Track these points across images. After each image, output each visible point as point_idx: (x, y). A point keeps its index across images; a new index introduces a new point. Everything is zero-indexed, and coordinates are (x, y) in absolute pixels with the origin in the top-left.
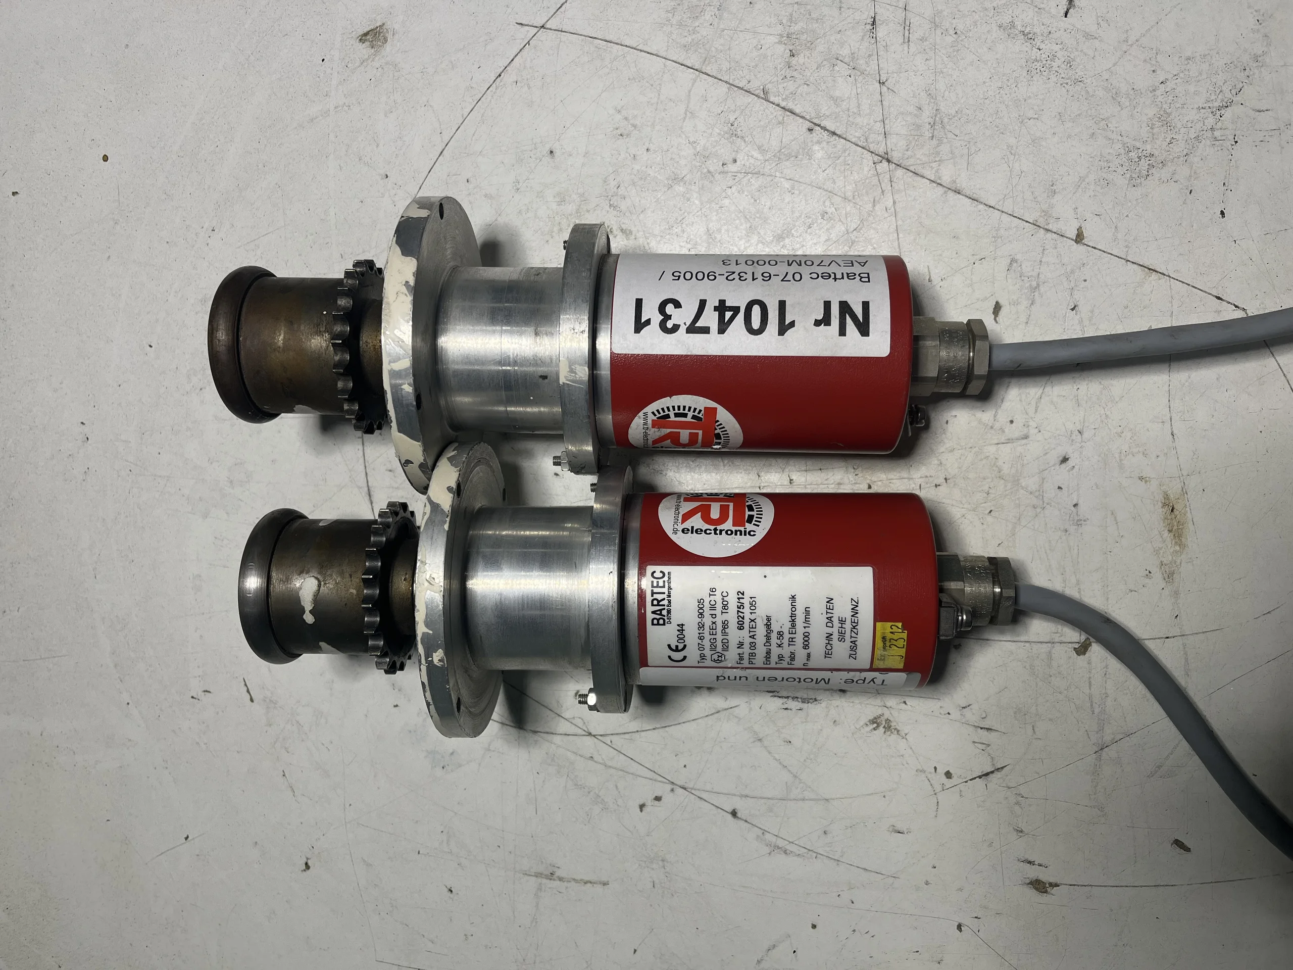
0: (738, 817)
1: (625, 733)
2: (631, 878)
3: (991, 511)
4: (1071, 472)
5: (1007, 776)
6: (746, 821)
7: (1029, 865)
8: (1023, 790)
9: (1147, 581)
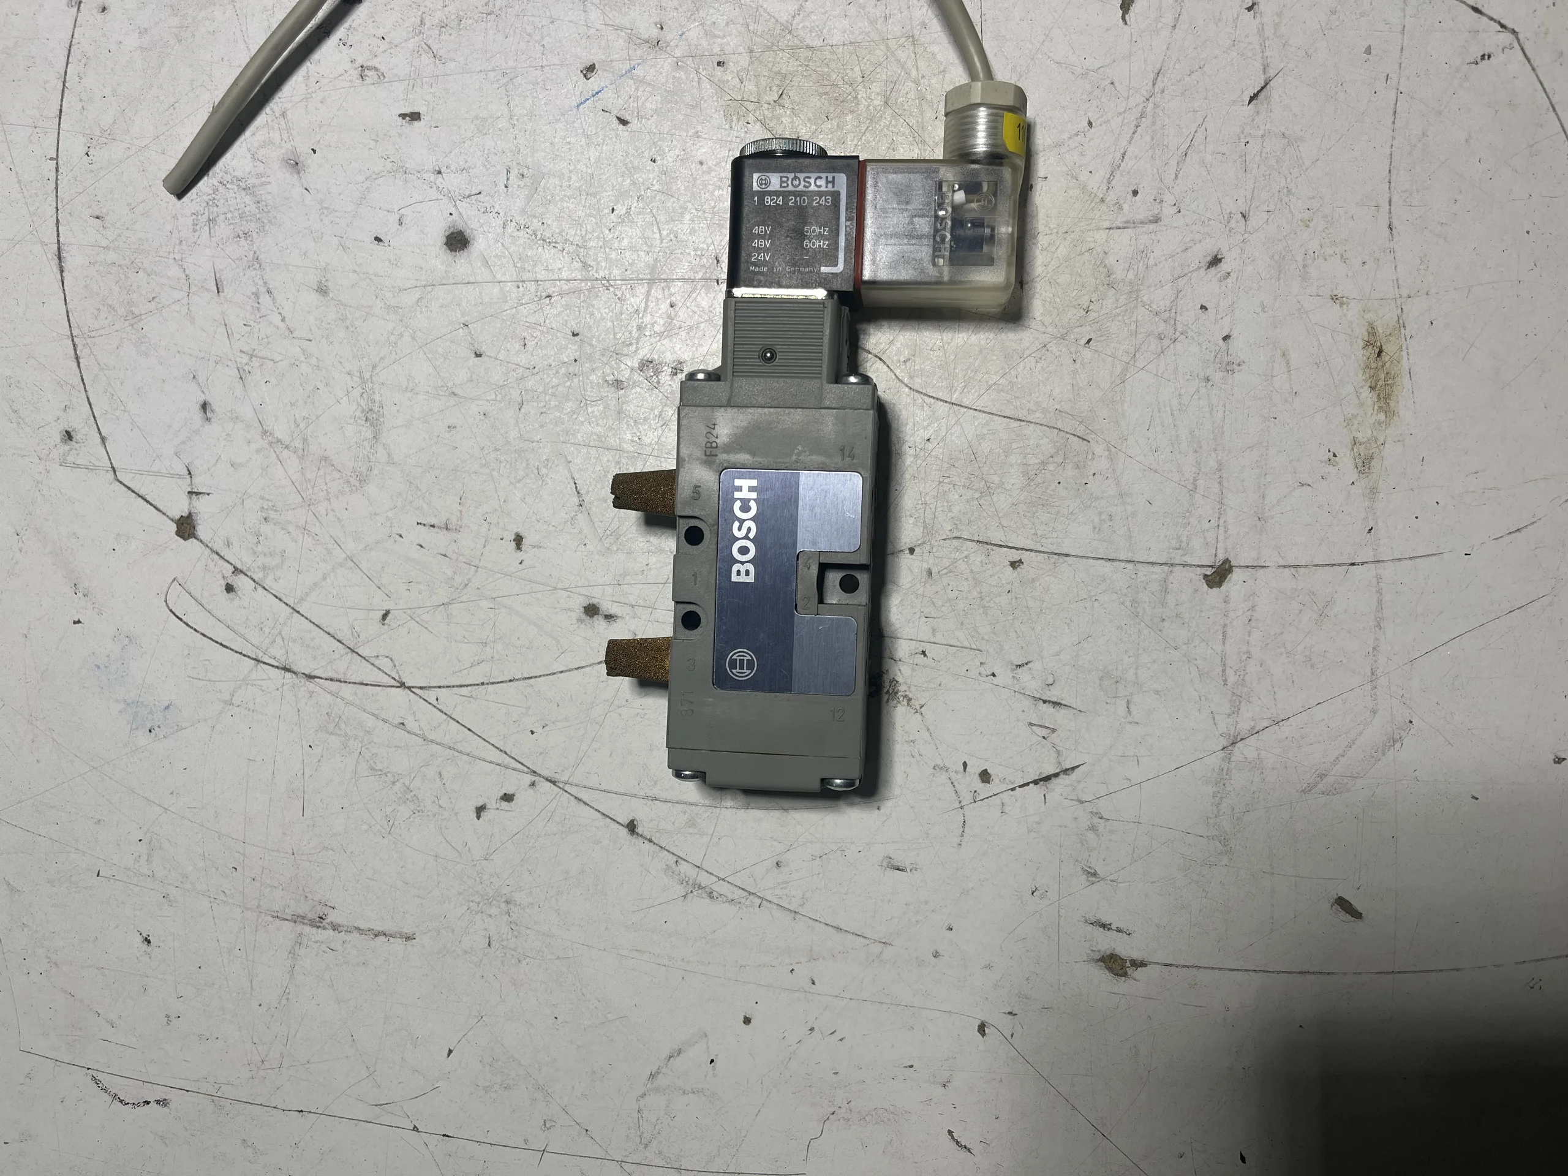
0: (637, 834)
1: (461, 686)
2: (453, 931)
3: (1090, 340)
4: (1224, 283)
5: (1080, 782)
6: (650, 841)
7: (1101, 929)
8: (1103, 806)
9: (1330, 469)
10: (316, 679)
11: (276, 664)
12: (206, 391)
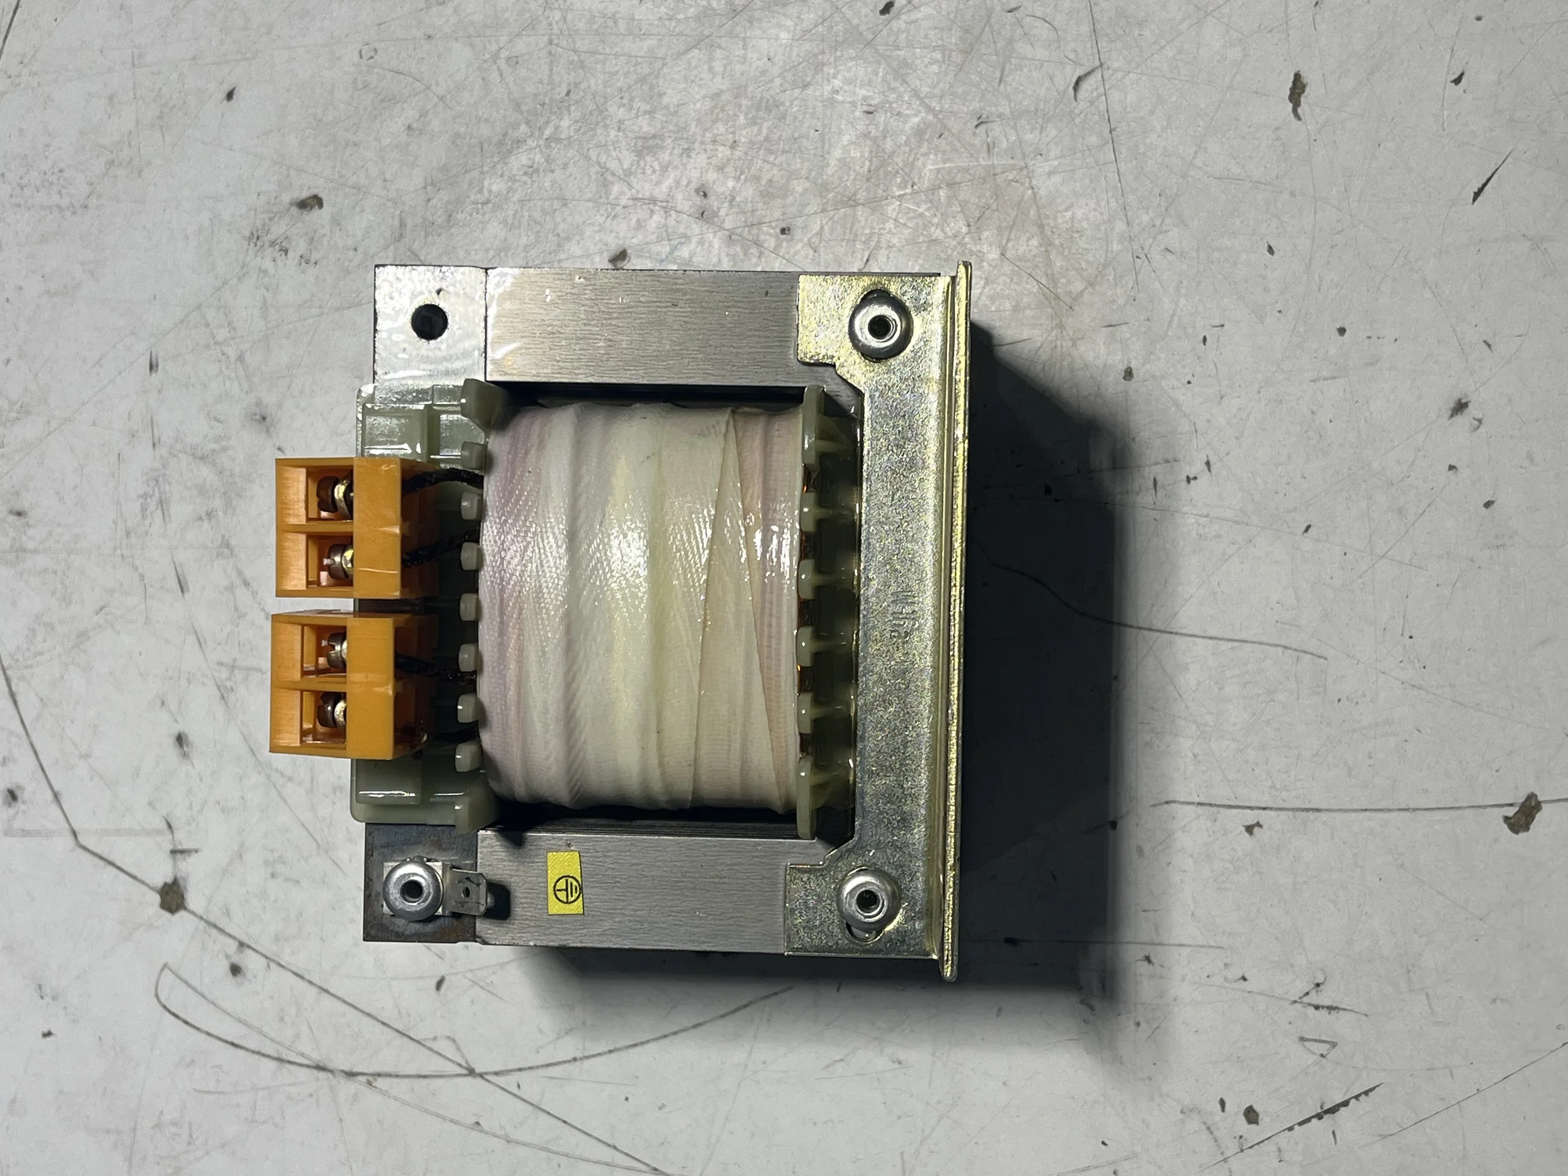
10: (360, 1078)
11: (306, 1062)
12: (179, 719)
